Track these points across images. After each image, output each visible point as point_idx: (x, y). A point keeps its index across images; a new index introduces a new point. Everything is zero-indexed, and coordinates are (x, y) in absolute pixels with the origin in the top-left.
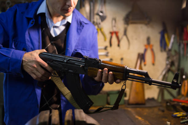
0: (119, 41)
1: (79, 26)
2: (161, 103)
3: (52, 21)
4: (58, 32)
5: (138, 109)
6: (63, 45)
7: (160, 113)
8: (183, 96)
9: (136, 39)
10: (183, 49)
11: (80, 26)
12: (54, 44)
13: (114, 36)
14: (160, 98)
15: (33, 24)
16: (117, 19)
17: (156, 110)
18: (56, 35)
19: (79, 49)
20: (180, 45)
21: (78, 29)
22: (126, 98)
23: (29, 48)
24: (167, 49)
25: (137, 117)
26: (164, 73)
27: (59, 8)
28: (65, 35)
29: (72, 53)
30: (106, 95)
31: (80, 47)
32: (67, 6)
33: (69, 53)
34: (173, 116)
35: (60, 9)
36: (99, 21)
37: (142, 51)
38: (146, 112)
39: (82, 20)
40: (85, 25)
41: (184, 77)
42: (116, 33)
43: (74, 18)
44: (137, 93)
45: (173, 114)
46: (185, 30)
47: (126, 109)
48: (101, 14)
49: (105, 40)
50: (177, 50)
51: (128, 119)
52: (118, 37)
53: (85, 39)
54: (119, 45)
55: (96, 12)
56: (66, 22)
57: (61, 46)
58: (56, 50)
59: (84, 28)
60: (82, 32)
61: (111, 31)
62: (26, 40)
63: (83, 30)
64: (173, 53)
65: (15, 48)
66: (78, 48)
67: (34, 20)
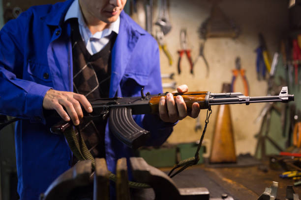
0: (192, 65)
1: (131, 38)
2: (261, 160)
3: (88, 31)
4: (98, 47)
5: (226, 170)
6: (106, 68)
7: (261, 173)
8: (295, 147)
9: (219, 61)
10: (293, 74)
11: (133, 37)
12: (92, 67)
13: (184, 58)
14: (260, 152)
15: (59, 35)
16: (188, 31)
17: (254, 170)
18: (95, 53)
19: (132, 73)
20: (287, 69)
21: (129, 43)
22: (207, 155)
23: (53, 72)
24: (268, 76)
25: (225, 179)
26: (264, 113)
27: (98, 9)
28: (110, 51)
29: (121, 79)
30: (174, 150)
31: (133, 71)
32: (111, 6)
33: (117, 79)
34: (281, 177)
35: (100, 11)
36: (160, 34)
37: (228, 80)
38: (239, 172)
39: (135, 29)
40: (140, 37)
41: (296, 117)
42: (188, 53)
43: (123, 25)
44: (223, 145)
45: (281, 174)
46: (295, 43)
47: (207, 169)
48: (163, 23)
49: (170, 64)
50: (284, 76)
51: (211, 182)
52: (190, 59)
53: (140, 59)
54: (192, 72)
55: (155, 20)
56: (110, 33)
57: (104, 69)
58: (96, 76)
59: (139, 41)
60: (136, 47)
61: (180, 49)
62: (49, 61)
63: (137, 44)
64: (277, 81)
65: (31, 73)
66: (130, 73)
67: (61, 29)
